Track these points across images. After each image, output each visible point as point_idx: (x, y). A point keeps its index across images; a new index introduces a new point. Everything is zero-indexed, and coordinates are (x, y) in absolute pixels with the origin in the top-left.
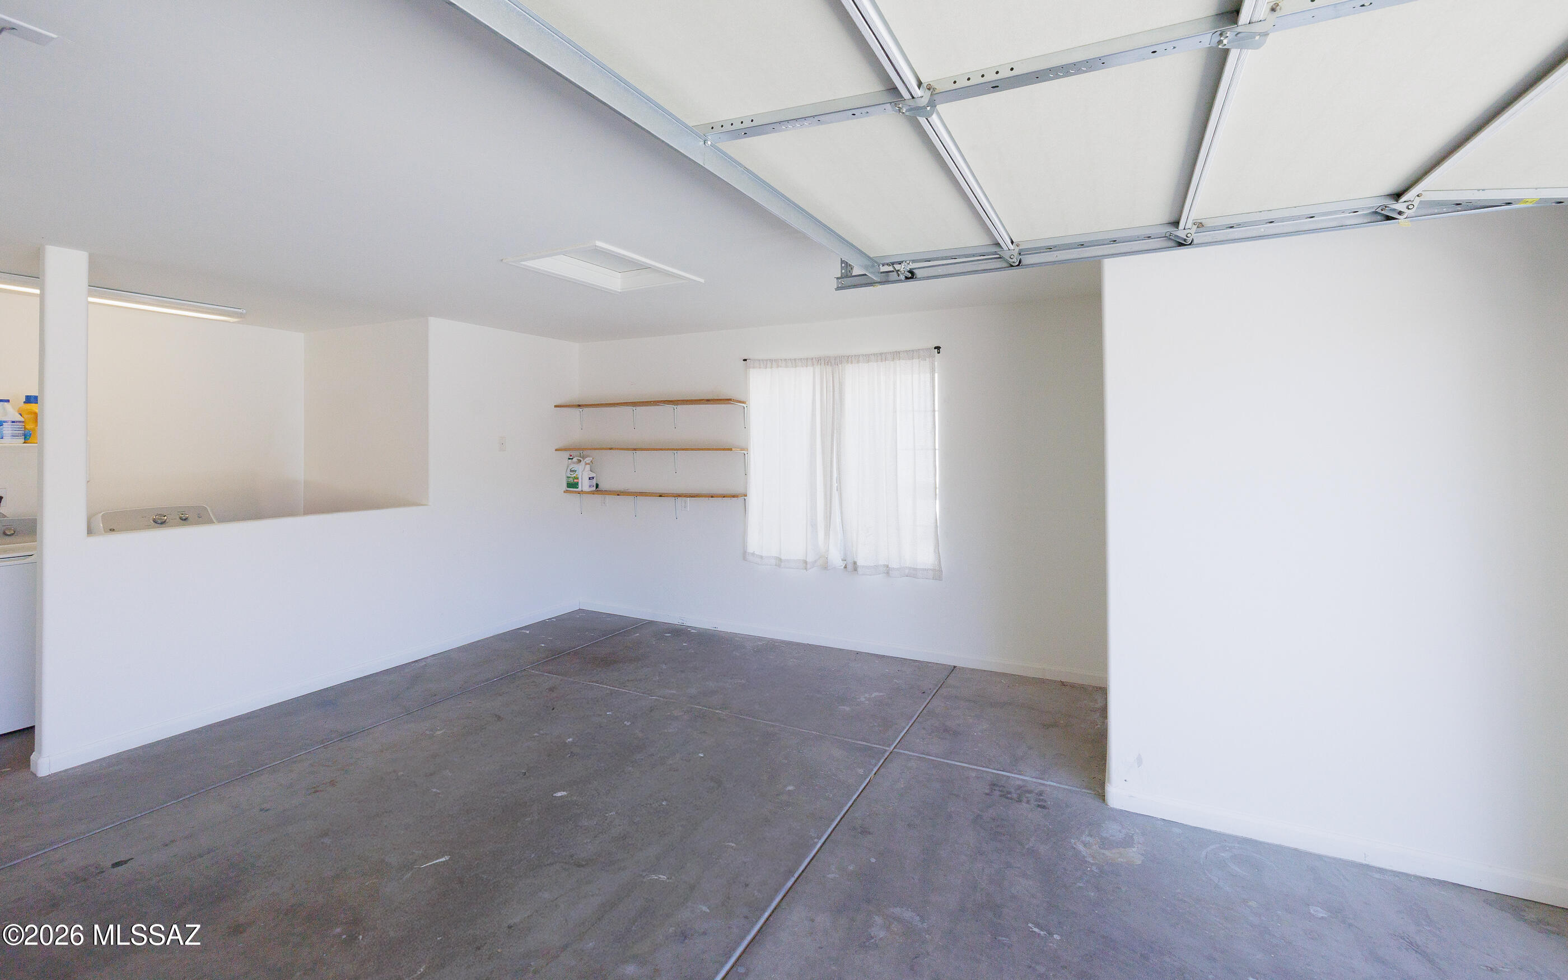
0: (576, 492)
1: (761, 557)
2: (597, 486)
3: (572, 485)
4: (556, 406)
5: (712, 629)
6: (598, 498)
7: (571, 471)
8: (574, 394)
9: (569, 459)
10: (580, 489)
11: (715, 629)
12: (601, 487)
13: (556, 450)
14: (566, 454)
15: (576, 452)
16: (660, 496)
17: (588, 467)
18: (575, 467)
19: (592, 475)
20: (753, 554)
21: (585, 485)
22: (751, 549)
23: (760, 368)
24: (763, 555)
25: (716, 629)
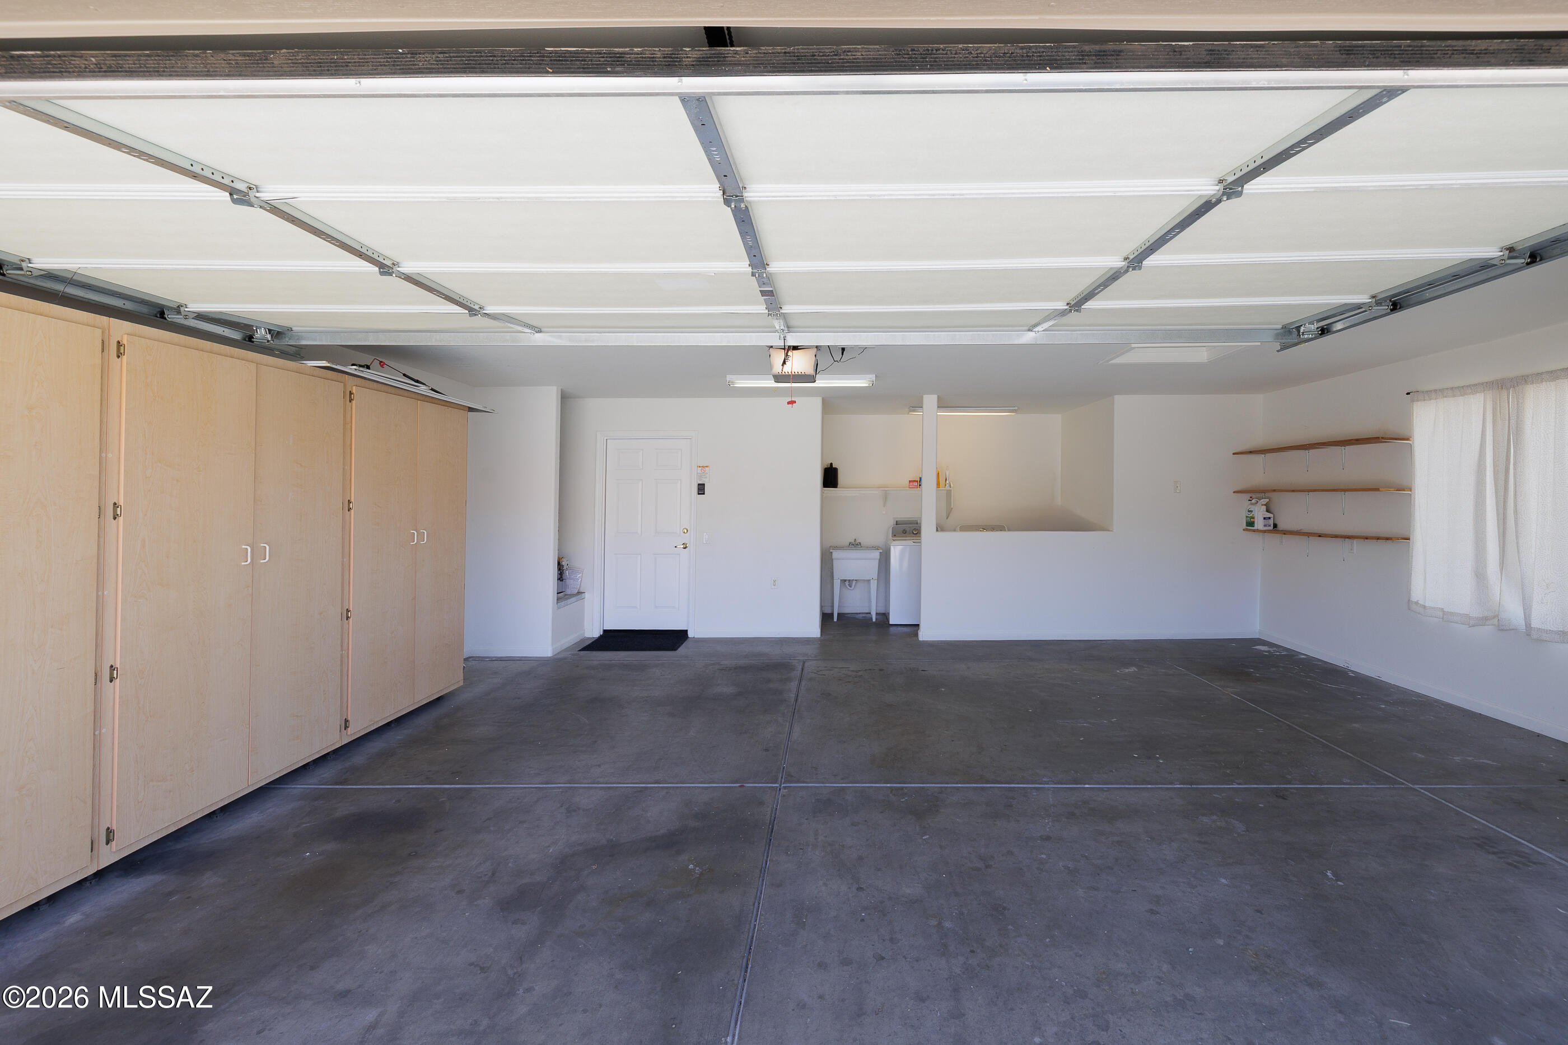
0: (1254, 531)
1: (1424, 607)
2: (1275, 526)
3: (1250, 523)
4: (1234, 454)
5: (1376, 677)
6: (1276, 538)
7: (1249, 511)
8: (1259, 440)
9: (1249, 500)
10: (1256, 527)
11: (1378, 678)
12: (1281, 526)
13: (1234, 492)
14: (1247, 496)
15: (1254, 493)
16: (1320, 536)
17: (1264, 508)
18: (1252, 508)
19: (1269, 515)
20: (1417, 603)
21: (1259, 524)
22: (1414, 599)
23: (1424, 400)
24: (1427, 605)
25: (1380, 678)
